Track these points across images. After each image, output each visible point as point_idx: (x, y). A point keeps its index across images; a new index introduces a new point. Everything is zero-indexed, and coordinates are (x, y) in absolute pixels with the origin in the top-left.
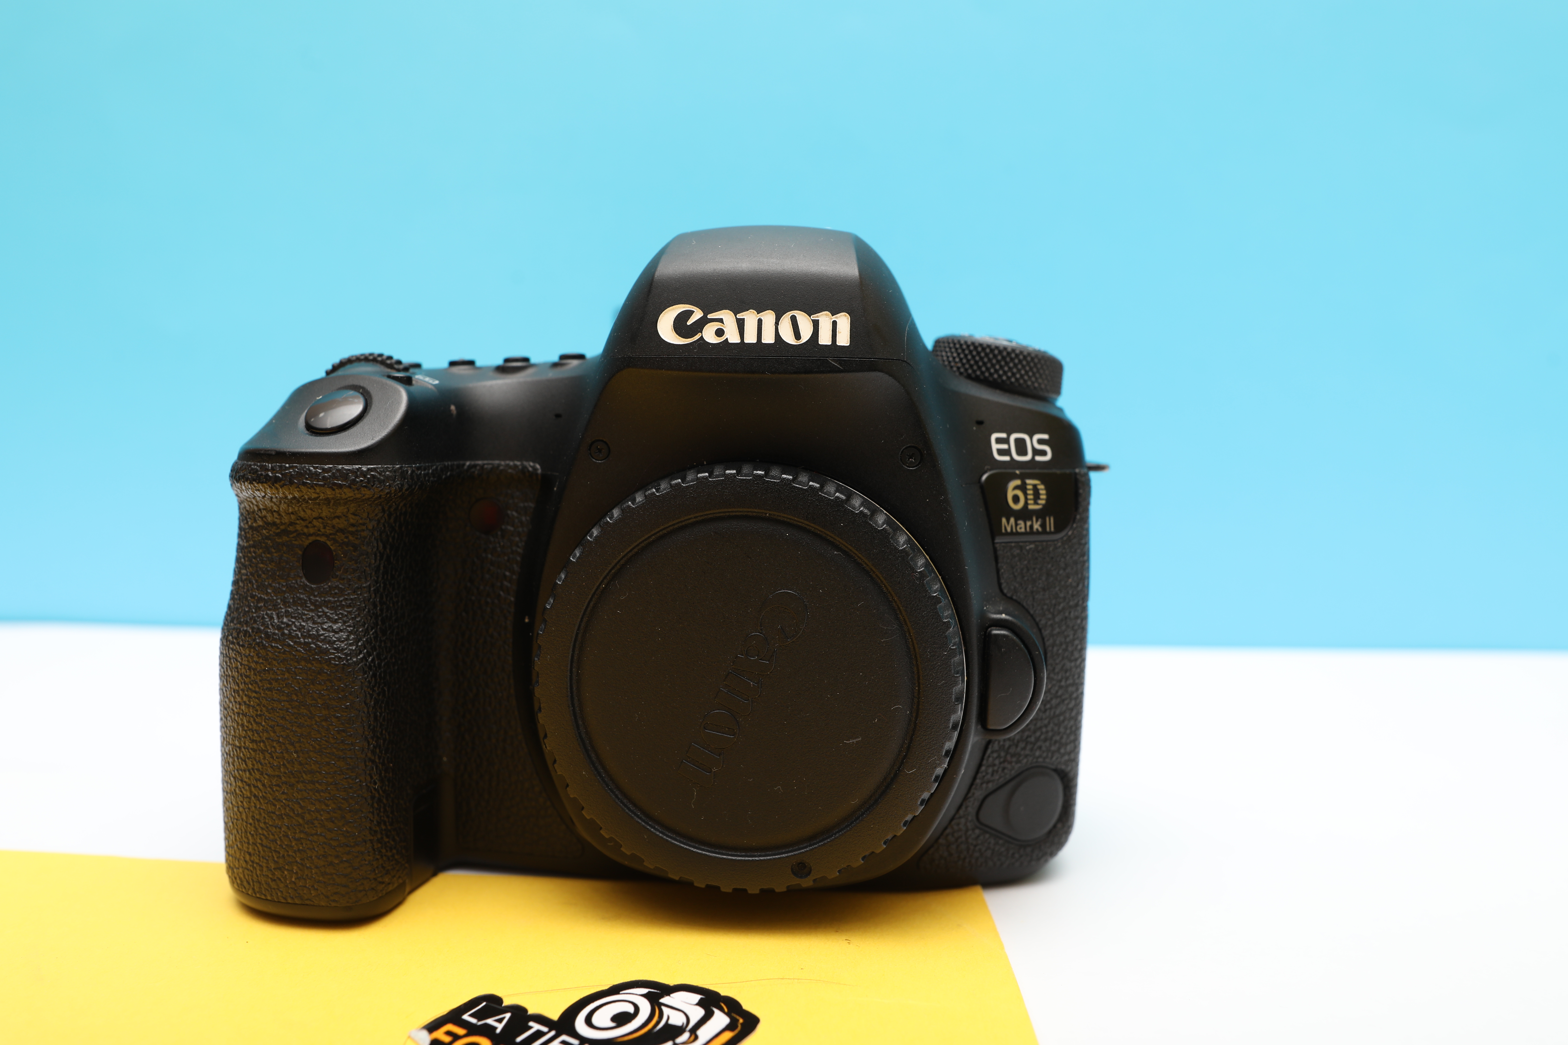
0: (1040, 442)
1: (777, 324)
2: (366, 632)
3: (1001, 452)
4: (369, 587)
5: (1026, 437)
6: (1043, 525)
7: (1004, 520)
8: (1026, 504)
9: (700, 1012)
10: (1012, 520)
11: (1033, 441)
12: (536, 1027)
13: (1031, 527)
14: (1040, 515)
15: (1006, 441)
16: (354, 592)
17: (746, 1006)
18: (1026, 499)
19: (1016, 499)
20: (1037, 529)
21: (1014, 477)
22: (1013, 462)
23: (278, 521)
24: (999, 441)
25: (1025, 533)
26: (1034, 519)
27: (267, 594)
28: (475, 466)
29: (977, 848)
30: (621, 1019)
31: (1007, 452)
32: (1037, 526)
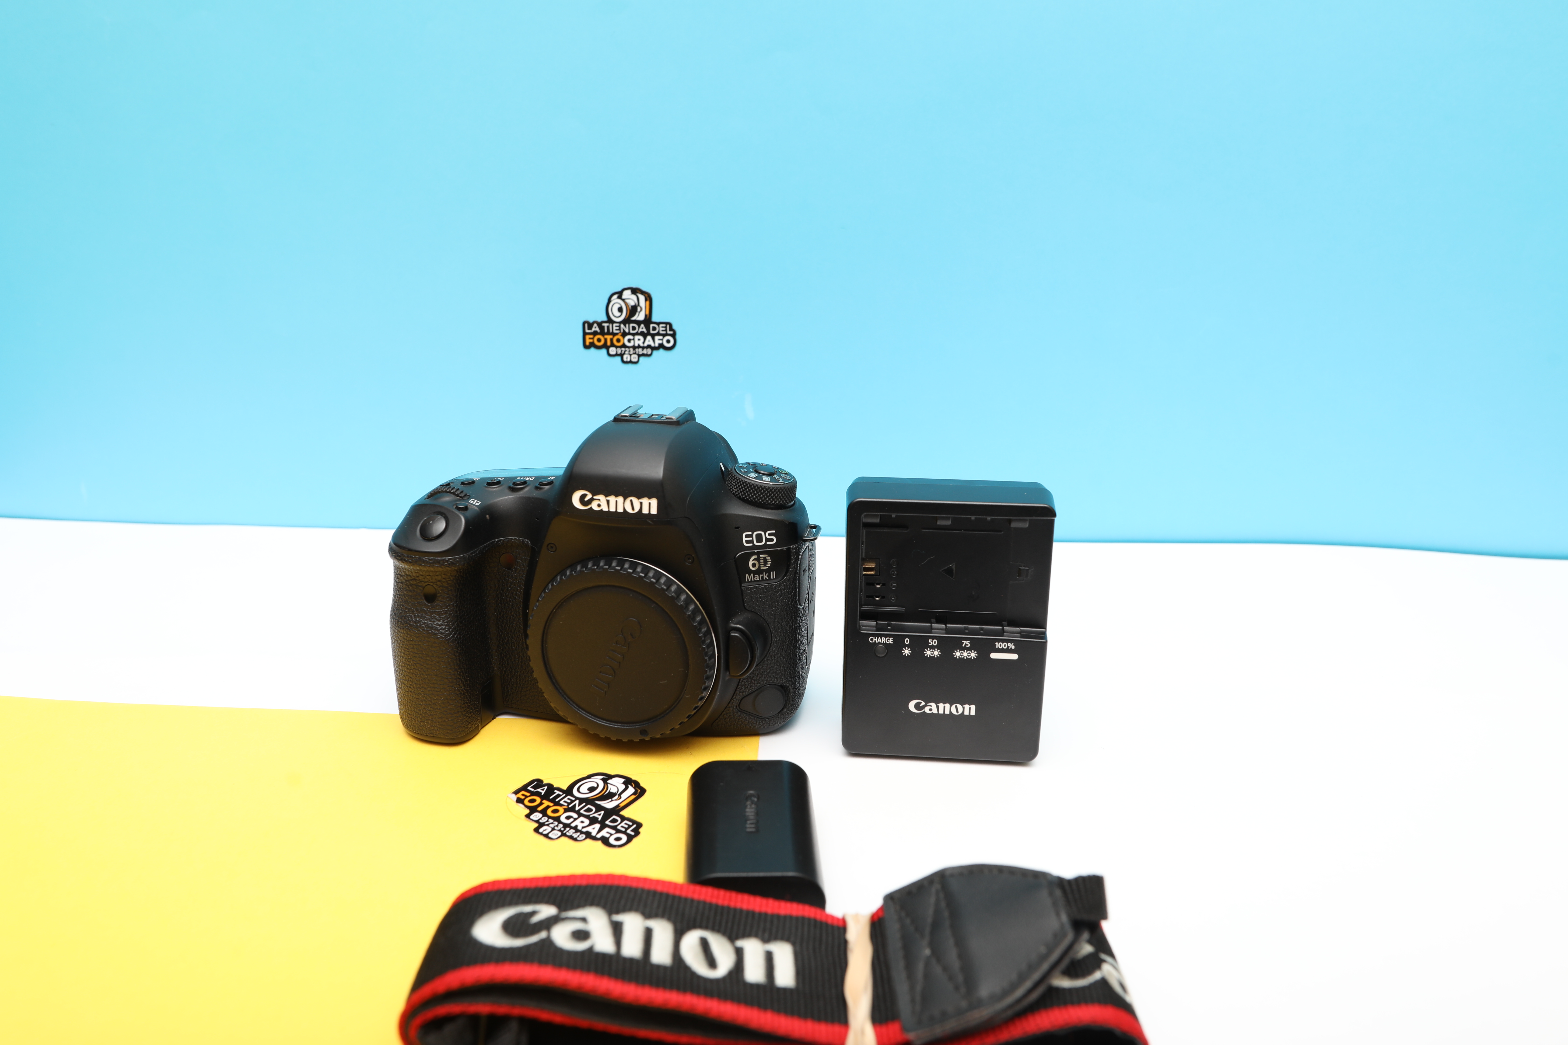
0: (770, 535)
1: (624, 503)
2: (453, 624)
3: (747, 542)
4: (453, 604)
5: (763, 533)
6: (769, 576)
7: (747, 575)
8: (760, 567)
9: (623, 787)
10: (752, 575)
11: (765, 535)
12: (557, 792)
13: (762, 577)
14: (768, 571)
15: (751, 536)
16: (447, 607)
17: (642, 785)
18: (760, 565)
19: (754, 565)
20: (766, 578)
21: (754, 554)
22: (755, 547)
23: (411, 575)
24: (747, 536)
25: (760, 581)
26: (764, 573)
27: (409, 606)
28: (500, 541)
29: (740, 720)
30: (592, 789)
31: (752, 541)
32: (765, 577)
